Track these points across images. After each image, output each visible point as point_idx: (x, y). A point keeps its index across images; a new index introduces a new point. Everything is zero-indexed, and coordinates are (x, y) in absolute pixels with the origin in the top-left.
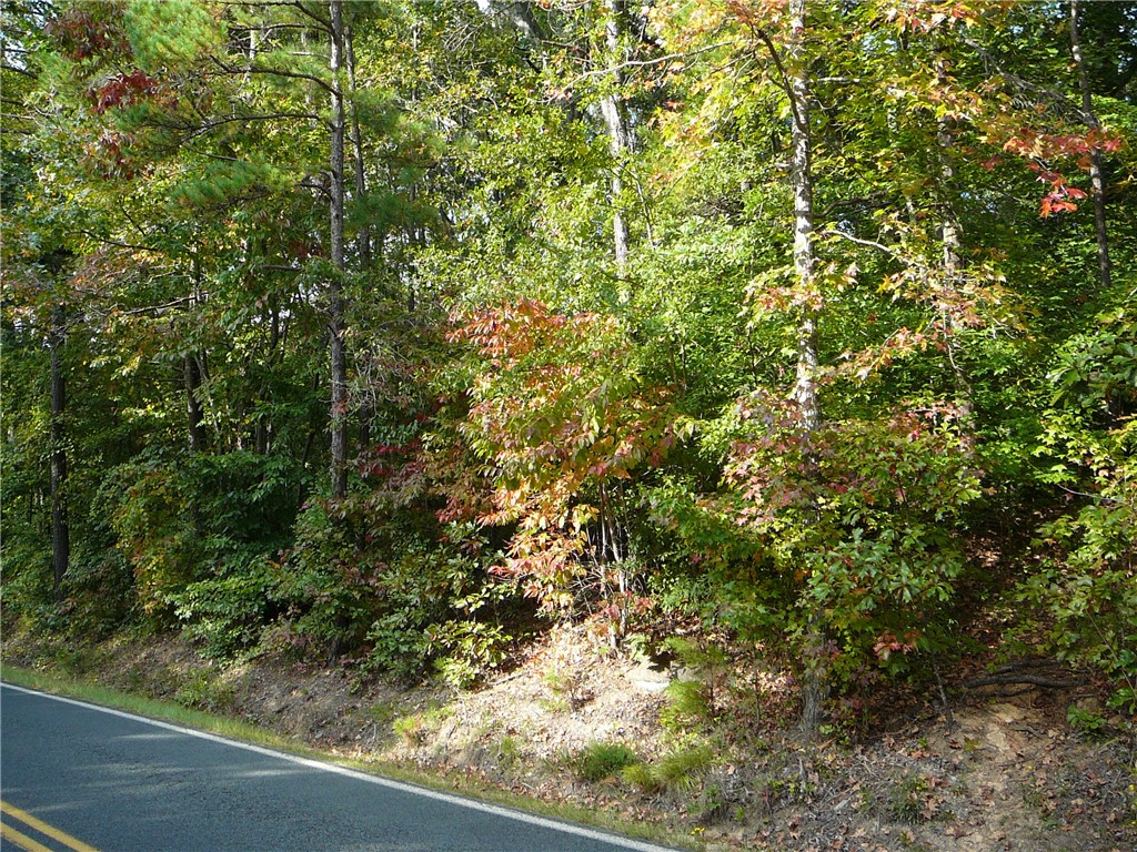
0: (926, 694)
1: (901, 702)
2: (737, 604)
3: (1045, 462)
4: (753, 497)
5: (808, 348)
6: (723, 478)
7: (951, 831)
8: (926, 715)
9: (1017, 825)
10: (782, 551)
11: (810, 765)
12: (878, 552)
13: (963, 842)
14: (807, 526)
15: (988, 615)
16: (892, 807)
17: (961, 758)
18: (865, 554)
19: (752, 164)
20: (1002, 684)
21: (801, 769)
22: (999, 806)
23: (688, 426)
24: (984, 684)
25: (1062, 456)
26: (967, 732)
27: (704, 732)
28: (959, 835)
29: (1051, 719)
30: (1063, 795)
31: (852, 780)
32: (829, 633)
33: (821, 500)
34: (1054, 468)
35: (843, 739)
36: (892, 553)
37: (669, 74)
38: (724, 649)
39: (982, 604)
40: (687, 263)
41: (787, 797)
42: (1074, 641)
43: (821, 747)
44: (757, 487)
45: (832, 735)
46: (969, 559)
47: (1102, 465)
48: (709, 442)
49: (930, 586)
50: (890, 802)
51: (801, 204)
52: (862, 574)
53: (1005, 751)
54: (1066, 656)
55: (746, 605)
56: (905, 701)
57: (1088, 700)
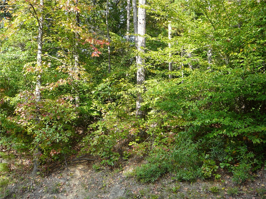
0: (63, 163)
1: (57, 166)
2: (17, 143)
3: (92, 111)
4: (23, 117)
5: (39, 82)
6: (15, 112)
7: (65, 194)
8: (62, 168)
9: (80, 192)
10: (29, 130)
11: (34, 182)
12: (52, 130)
13: (68, 197)
14: (36, 124)
15: (79, 145)
16: (52, 190)
17: (69, 177)
18: (49, 131)
19: (31, 36)
20: (80, 160)
21: (31, 183)
22: (76, 188)
23: (7, 99)
24: (76, 160)
25: (96, 110)
26: (71, 172)
27: (8, 176)
28: (67, 195)
29: (90, 167)
30: (90, 184)
31: (44, 185)
32: (40, 150)
33: (40, 118)
34: (94, 112)
35: (42, 175)
36: (55, 131)
37: (8, 10)
38: (15, 154)
39: (78, 142)
40: (9, 58)
41: (27, 190)
42: (94, 150)
43: (37, 177)
44: (23, 115)
45: (39, 174)
46: (76, 132)
47: (104, 112)
48: (12, 103)
49: (64, 138)
50: (52, 189)
51: (39, 47)
52: (47, 136)
53: (79, 175)
54: (93, 154)
55: (19, 143)
56: (58, 165)
57: (97, 163)
